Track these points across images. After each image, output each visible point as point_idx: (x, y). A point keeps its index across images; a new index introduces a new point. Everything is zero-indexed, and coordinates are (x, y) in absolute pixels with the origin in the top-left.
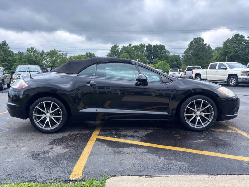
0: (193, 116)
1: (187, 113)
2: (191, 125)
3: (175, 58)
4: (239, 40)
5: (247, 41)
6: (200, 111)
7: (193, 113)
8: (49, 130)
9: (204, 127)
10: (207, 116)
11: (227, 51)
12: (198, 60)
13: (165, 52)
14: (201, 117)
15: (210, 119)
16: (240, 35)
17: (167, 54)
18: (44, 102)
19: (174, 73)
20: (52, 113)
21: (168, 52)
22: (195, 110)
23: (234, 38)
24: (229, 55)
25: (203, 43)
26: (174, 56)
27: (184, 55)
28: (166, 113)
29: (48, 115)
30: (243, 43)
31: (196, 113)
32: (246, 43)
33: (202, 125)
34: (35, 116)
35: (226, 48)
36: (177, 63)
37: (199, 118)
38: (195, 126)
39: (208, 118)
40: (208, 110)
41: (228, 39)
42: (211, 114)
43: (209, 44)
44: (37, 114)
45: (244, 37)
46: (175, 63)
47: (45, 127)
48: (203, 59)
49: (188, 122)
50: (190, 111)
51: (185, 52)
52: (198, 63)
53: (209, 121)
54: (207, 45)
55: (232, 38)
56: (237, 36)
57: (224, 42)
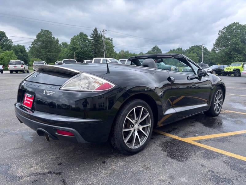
3: (21, 49)
4: (84, 38)
5: (89, 40)
11: (74, 46)
12: (48, 53)
13: (7, 40)
16: (84, 34)
17: (9, 43)
19: (16, 67)
21: (11, 41)
23: (79, 36)
24: (77, 51)
25: (51, 37)
26: (19, 46)
27: (31, 46)
28: (206, 105)
30: (87, 41)
32: (89, 42)
34: (125, 132)
35: (74, 44)
36: (23, 55)
41: (75, 36)
43: (57, 39)
45: (87, 36)
46: (20, 54)
48: (52, 53)
51: (33, 44)
52: (47, 56)
54: (55, 39)
55: (78, 35)
56: (82, 34)
57: (72, 39)
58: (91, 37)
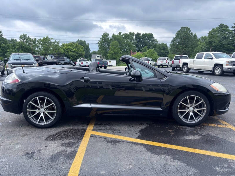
0: (186, 111)
1: (180, 109)
2: (184, 120)
3: (163, 47)
4: (224, 30)
5: (231, 31)
6: (193, 106)
7: (186, 109)
8: (43, 125)
9: (196, 122)
10: (200, 111)
11: (212, 40)
12: (185, 49)
13: (154, 40)
14: (194, 112)
15: (202, 115)
16: (224, 25)
17: (155, 42)
18: (37, 98)
19: (162, 62)
20: (46, 108)
21: (157, 41)
22: (188, 106)
23: (219, 28)
24: (214, 44)
25: (189, 33)
26: (162, 44)
27: (171, 43)
28: (160, 109)
29: (42, 110)
30: (227, 33)
31: (189, 108)
32: (229, 33)
33: (194, 120)
34: (29, 111)
35: (211, 38)
36: (164, 52)
37: (191, 114)
38: (187, 121)
39: (200, 114)
40: (201, 106)
41: (213, 29)
42: (204, 110)
43: (195, 34)
44: (31, 109)
45: (228, 27)
46: (162, 51)
47: (39, 122)
48: (189, 48)
49: (181, 117)
50: (183, 107)
51: (172, 41)
52: (184, 51)
53: (201, 116)
54: (193, 35)
55: (217, 28)
56: (222, 26)
57: (209, 32)
58: (233, 28)
